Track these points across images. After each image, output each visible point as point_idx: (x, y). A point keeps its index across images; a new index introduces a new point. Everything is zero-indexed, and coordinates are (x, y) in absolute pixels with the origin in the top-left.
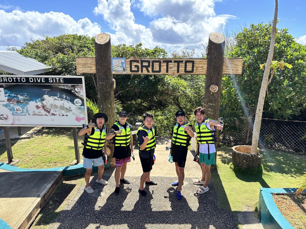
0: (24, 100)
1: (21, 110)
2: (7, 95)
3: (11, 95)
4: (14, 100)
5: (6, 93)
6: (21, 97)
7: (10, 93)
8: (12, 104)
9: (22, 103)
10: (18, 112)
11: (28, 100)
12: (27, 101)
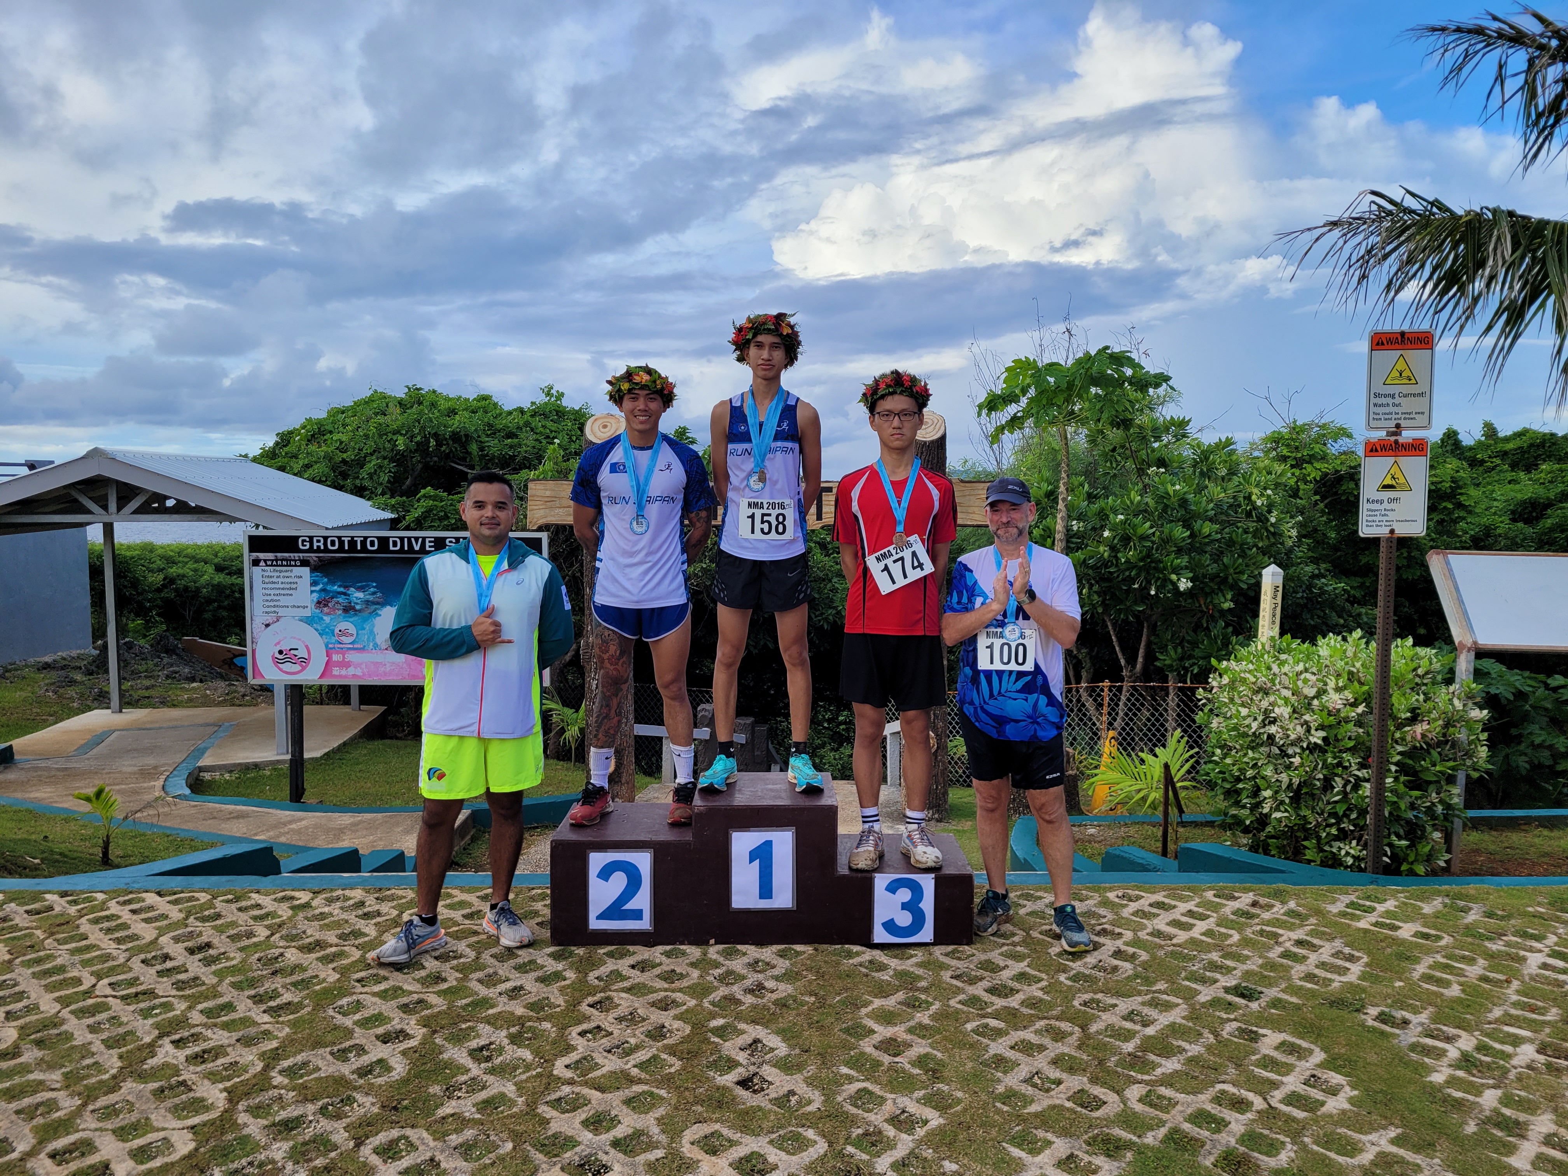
0: (367, 602)
1: (352, 635)
2: (318, 588)
3: (329, 588)
4: (338, 603)
5: (314, 583)
6: (357, 596)
7: (327, 584)
8: (328, 614)
9: (360, 611)
10: (344, 639)
11: (378, 603)
12: (373, 606)
